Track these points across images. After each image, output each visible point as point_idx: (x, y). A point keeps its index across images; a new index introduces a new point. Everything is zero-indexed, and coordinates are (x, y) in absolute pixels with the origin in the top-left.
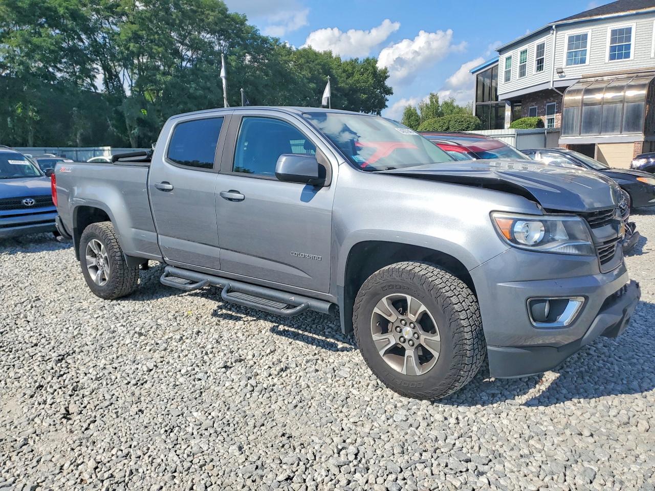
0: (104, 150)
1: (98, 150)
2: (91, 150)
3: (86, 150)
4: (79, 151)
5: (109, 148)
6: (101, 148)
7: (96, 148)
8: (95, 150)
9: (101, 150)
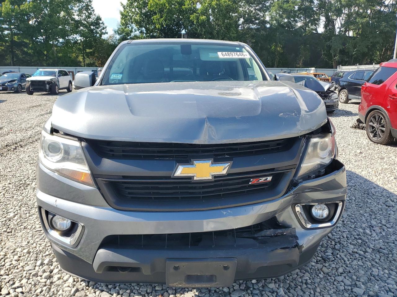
0: (311, 70)
1: (308, 70)
2: (305, 70)
3: (302, 70)
4: (299, 70)
5: (314, 68)
6: (310, 68)
7: (307, 69)
8: (306, 70)
9: (310, 70)
